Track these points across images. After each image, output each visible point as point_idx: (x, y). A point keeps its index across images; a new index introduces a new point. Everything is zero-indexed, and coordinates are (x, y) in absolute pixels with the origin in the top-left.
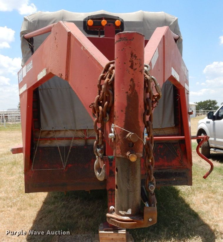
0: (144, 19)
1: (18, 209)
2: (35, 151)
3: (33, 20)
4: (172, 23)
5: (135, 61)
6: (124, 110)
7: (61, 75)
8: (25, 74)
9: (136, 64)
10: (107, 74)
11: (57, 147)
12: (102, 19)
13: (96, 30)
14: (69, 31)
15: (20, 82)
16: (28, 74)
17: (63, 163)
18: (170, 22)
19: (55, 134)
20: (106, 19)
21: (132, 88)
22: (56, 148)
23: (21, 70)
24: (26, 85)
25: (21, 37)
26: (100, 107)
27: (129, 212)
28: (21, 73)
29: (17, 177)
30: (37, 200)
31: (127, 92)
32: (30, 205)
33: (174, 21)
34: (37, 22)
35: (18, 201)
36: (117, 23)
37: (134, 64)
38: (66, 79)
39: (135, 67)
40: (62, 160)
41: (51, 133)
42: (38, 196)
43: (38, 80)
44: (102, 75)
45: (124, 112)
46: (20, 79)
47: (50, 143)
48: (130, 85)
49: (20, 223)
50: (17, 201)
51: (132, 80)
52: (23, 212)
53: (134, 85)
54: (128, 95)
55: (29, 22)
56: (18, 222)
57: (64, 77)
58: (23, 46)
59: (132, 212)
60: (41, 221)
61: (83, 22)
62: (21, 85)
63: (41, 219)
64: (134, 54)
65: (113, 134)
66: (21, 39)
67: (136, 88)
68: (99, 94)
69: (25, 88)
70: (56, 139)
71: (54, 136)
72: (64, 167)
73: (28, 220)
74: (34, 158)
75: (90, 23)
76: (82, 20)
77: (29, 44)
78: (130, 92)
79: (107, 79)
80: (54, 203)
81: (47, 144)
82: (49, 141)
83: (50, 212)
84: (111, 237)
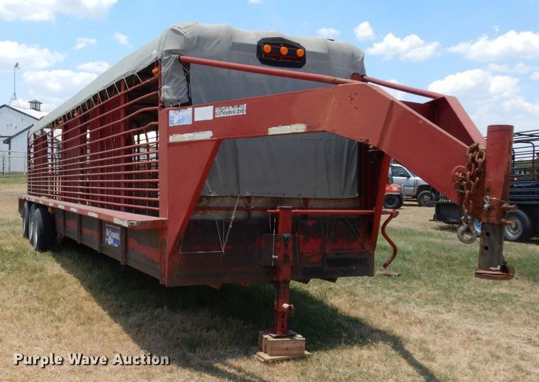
4: (360, 59)
11: (215, 220)
12: (280, 45)
13: (273, 59)
14: (392, 99)
15: (176, 124)
17: (221, 244)
20: (285, 45)
22: (213, 222)
27: (499, 268)
28: (187, 113)
33: (362, 56)
34: (196, 40)
36: (300, 53)
40: (220, 240)
46: (176, 120)
48: (507, 167)
55: (185, 38)
61: (255, 49)
70: (214, 209)
75: (267, 48)
76: (255, 43)
77: (184, 70)
84: (285, 346)
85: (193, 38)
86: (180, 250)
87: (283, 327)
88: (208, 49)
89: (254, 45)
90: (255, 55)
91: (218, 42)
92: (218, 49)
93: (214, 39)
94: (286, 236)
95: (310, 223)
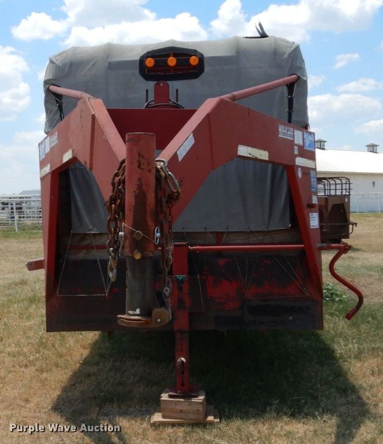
0: (238, 52)
1: (37, 370)
2: (62, 265)
3: (62, 63)
4: (286, 56)
5: (142, 161)
6: (132, 209)
7: (86, 163)
8: (48, 150)
9: (143, 164)
10: (121, 172)
11: (97, 260)
12: (168, 56)
13: (159, 73)
14: (94, 113)
15: (42, 158)
16: (52, 149)
17: (105, 286)
18: (283, 54)
19: (94, 239)
20: (175, 55)
21: (140, 187)
22: (95, 261)
23: (42, 142)
24: (49, 165)
25: (44, 88)
26: (113, 205)
27: (138, 311)
28: (43, 146)
29: (37, 323)
30: (70, 360)
31: (135, 192)
32: (57, 366)
33: (290, 51)
34: (68, 66)
35: (37, 359)
36: (194, 61)
37: (142, 163)
38: (90, 168)
39: (142, 166)
40: (104, 282)
41: (87, 237)
42: (71, 354)
43: (64, 162)
44: (116, 172)
45: (132, 211)
46: (41, 154)
47: (85, 254)
48: (138, 185)
49: (39, 389)
50: (35, 359)
51: (139, 179)
52: (44, 375)
53: (142, 184)
54: (135, 195)
55: (56, 66)
56: (37, 388)
57: (88, 166)
58: (47, 102)
59: (140, 312)
60: (73, 387)
61: (138, 62)
62: (42, 164)
63: (74, 385)
64: (142, 154)
65: (123, 233)
66: (44, 91)
67: (144, 188)
68: (113, 192)
69: (47, 169)
70: (95, 248)
71: (92, 242)
72: (107, 292)
73: (51, 386)
74: (61, 277)
75: (150, 62)
76: (138, 58)
77: (56, 100)
78: (137, 192)
79: (120, 177)
80: (97, 364)
81: (81, 255)
82: (85, 251)
83: (89, 375)
84: (179, 408)
85: (65, 65)
86: (58, 293)
87: (183, 385)
88: (83, 73)
89: (136, 61)
90: (137, 72)
91: (93, 65)
92: (93, 72)
93: (88, 62)
94: (180, 277)
95: (222, 262)
